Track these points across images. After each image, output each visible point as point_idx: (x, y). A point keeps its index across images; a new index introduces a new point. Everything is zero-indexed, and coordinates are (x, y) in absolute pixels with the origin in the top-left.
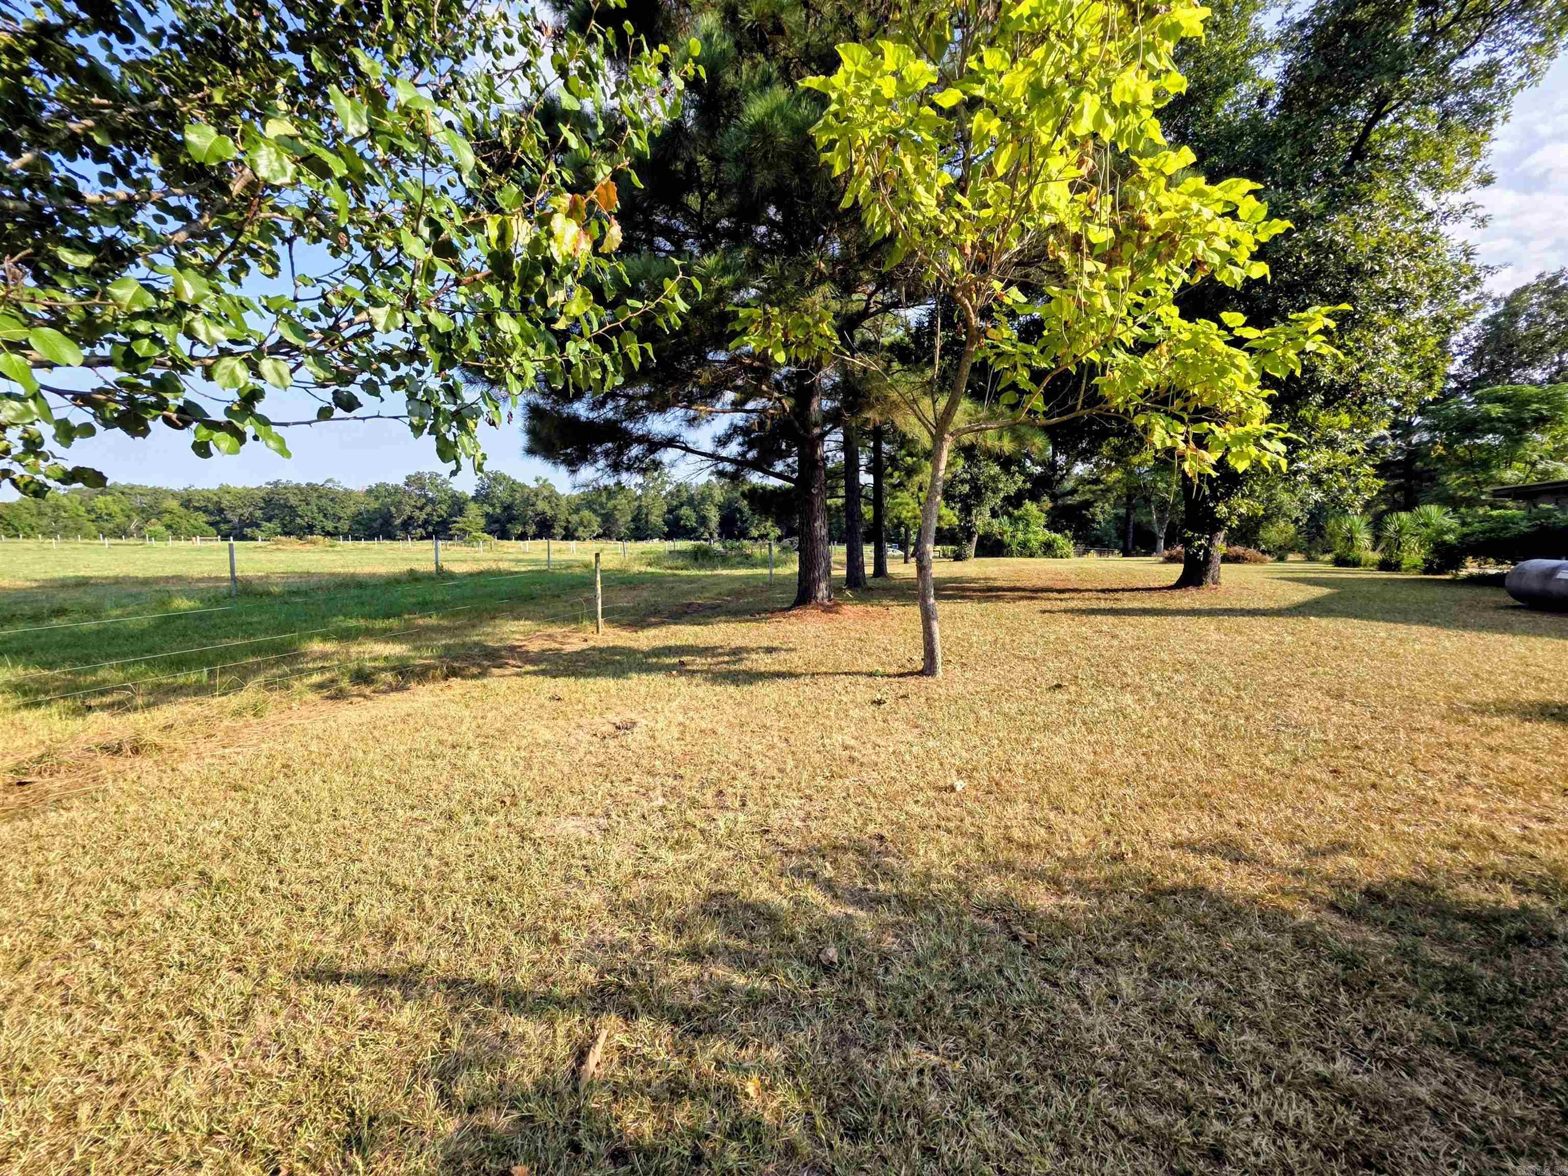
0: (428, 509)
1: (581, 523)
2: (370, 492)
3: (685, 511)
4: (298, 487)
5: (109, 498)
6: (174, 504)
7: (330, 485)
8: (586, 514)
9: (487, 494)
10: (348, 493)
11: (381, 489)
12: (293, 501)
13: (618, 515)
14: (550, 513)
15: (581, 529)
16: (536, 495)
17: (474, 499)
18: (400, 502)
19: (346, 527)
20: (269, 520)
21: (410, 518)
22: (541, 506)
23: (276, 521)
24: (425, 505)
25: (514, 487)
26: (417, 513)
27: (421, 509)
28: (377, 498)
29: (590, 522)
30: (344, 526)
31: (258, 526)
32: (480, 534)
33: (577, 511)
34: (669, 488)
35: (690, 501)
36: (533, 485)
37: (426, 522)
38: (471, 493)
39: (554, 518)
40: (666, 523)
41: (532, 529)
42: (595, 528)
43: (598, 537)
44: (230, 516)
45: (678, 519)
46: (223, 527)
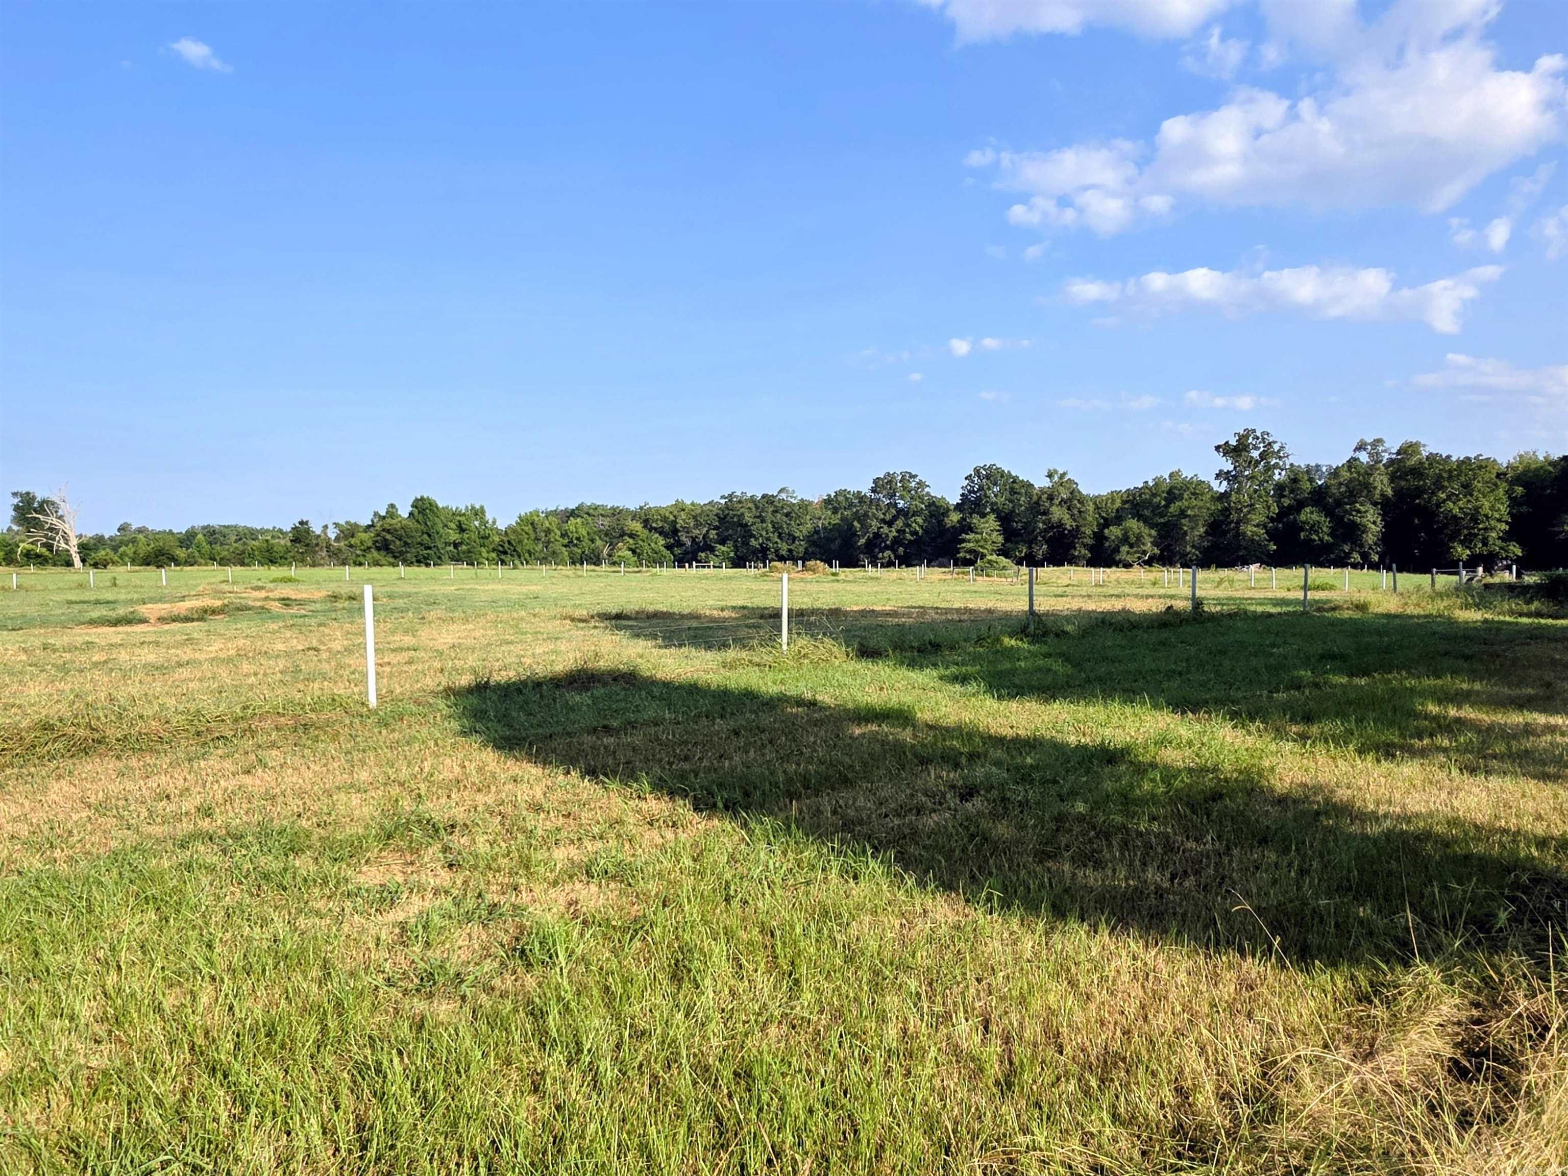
0: (899, 523)
1: (1125, 540)
2: (828, 502)
3: (1309, 515)
4: (752, 499)
5: (579, 520)
6: (637, 526)
7: (783, 496)
8: (1133, 525)
9: (979, 499)
10: (804, 505)
11: (841, 498)
12: (748, 518)
13: (1186, 523)
14: (1069, 523)
15: (1124, 549)
16: (1051, 498)
17: (958, 507)
18: (866, 515)
19: (802, 549)
20: (723, 543)
21: (877, 535)
22: (1058, 513)
23: (730, 543)
24: (895, 518)
25: (1015, 487)
26: (885, 529)
27: (890, 524)
28: (835, 511)
29: (1139, 538)
30: (800, 547)
31: (712, 550)
32: (994, 557)
33: (1118, 519)
34: (1278, 476)
35: (1319, 497)
36: (1041, 482)
37: (897, 541)
38: (954, 499)
39: (1076, 533)
40: (1273, 535)
41: (1041, 550)
42: (1148, 547)
43: (1149, 563)
44: (684, 538)
45: (1297, 528)
46: (677, 551)
